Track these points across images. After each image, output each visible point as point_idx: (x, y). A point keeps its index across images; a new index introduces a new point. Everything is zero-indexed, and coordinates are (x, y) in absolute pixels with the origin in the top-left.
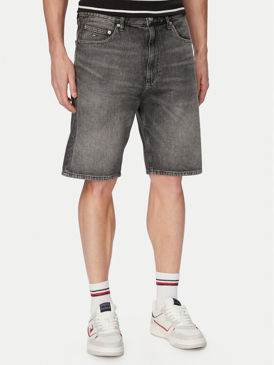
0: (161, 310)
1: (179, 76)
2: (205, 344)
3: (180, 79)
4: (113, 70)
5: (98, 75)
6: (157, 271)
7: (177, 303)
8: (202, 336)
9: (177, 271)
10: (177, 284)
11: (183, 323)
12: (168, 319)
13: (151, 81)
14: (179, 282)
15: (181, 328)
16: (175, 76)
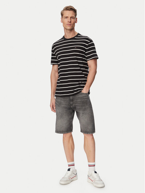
0: (91, 174)
1: (80, 104)
2: (105, 186)
3: (80, 105)
4: (61, 102)
5: (58, 104)
6: (88, 162)
7: (96, 172)
8: (103, 183)
9: (94, 162)
10: (95, 166)
11: (98, 179)
12: (93, 177)
13: (72, 105)
14: (95, 165)
15: (97, 180)
16: (79, 104)
